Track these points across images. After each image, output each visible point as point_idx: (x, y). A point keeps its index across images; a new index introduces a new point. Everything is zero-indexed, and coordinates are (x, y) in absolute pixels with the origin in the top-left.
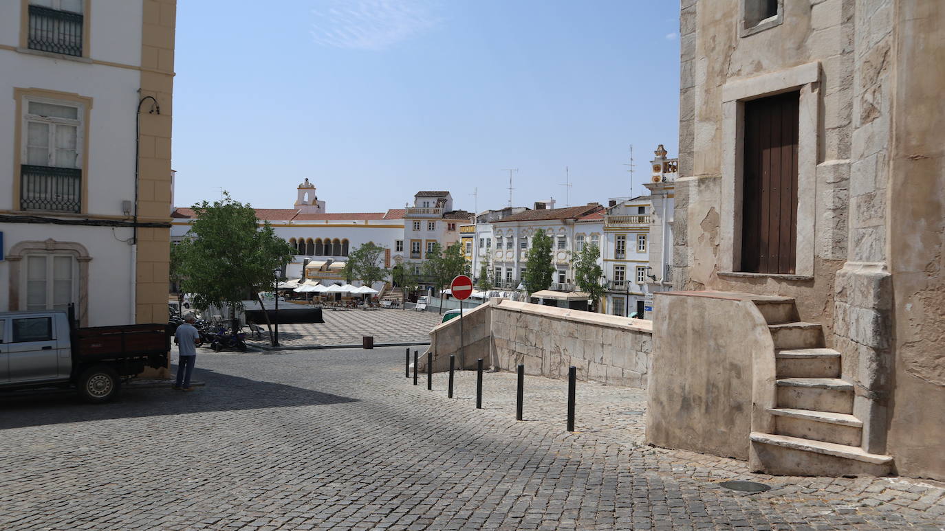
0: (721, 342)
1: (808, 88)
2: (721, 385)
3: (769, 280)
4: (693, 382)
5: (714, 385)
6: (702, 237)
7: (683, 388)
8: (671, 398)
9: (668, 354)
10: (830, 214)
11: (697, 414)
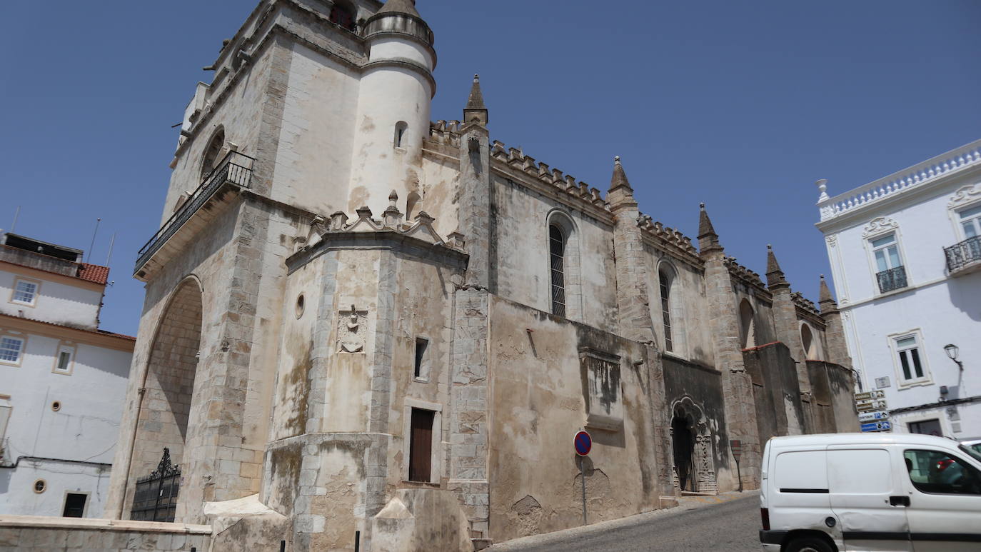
0: (447, 507)
1: (438, 412)
2: (448, 525)
3: (424, 485)
4: (436, 525)
5: (445, 526)
6: (395, 464)
7: (431, 529)
8: (426, 535)
9: (424, 515)
10: (445, 461)
11: (438, 541)
